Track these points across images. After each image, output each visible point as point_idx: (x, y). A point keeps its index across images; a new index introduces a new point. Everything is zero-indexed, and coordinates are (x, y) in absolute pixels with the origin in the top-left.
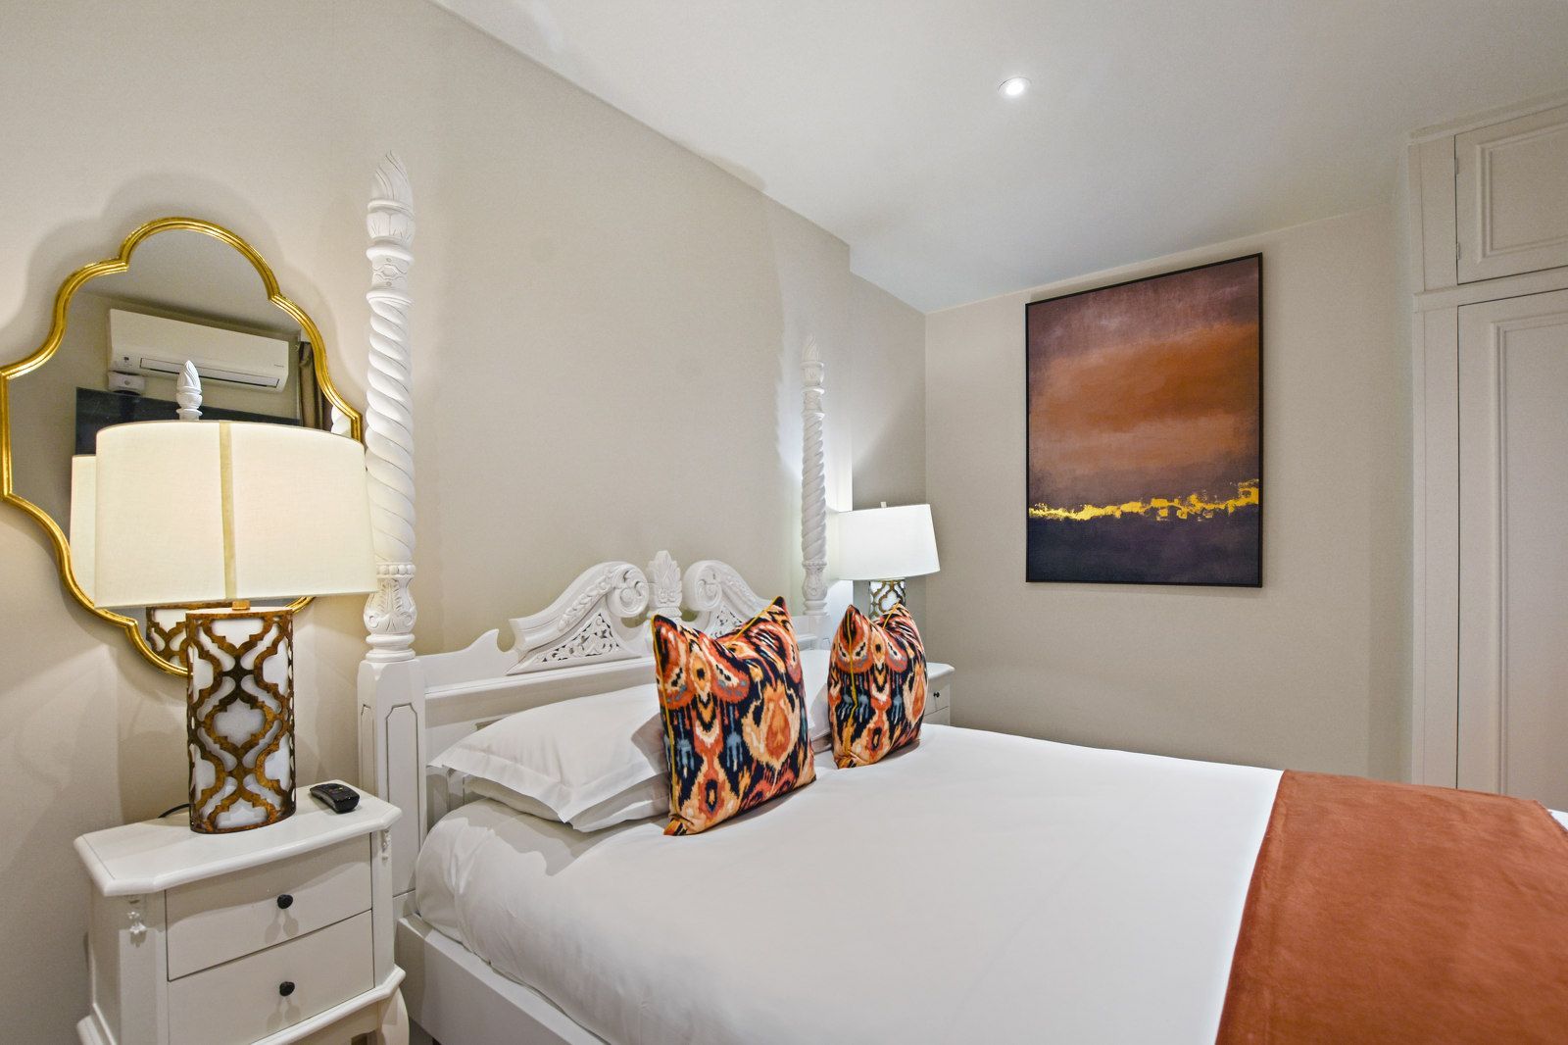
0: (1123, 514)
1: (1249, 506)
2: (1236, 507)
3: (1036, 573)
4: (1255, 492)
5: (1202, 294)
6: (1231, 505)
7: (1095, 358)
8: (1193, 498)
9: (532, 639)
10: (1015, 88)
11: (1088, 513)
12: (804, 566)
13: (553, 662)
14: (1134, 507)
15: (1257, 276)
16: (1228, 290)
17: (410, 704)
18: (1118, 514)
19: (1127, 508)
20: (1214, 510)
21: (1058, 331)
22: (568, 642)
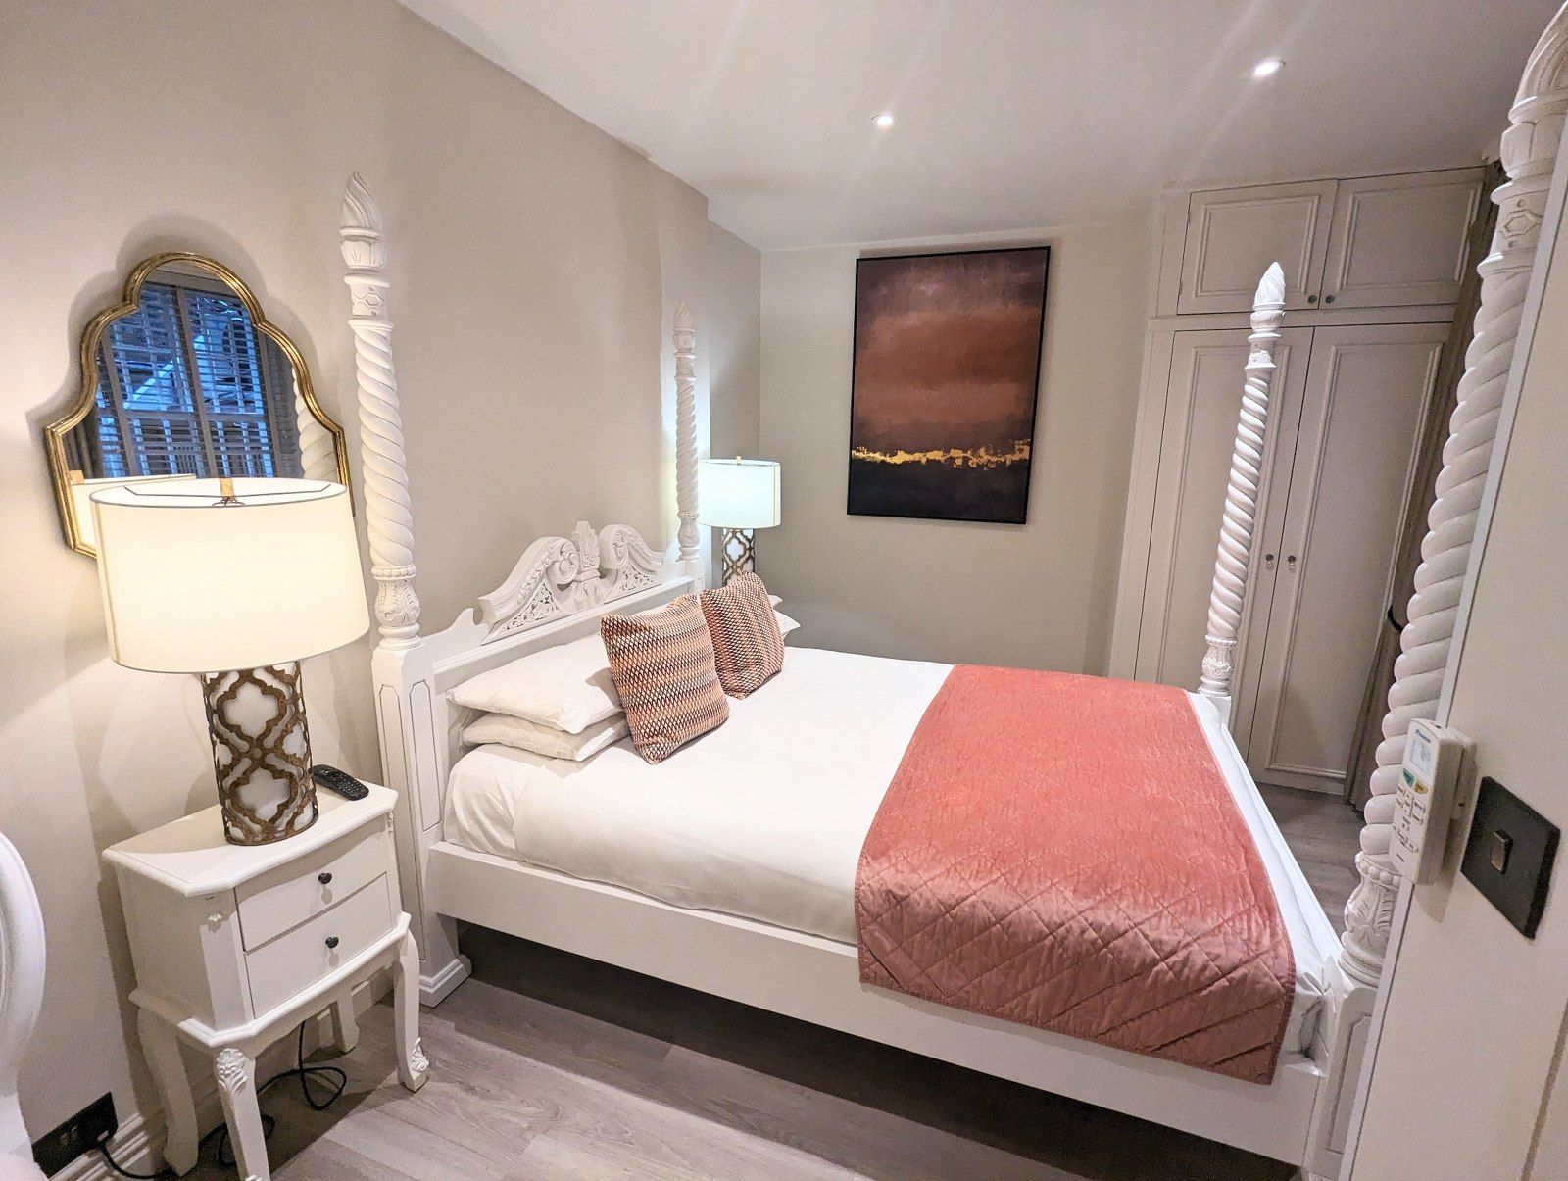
0: (928, 460)
1: (1022, 460)
2: (1013, 461)
3: (857, 506)
4: (1027, 448)
5: (1003, 274)
6: (1009, 458)
7: (913, 319)
8: (982, 451)
9: (499, 614)
10: (885, 121)
11: (900, 457)
12: (680, 517)
13: (514, 629)
14: (937, 455)
15: (1044, 267)
16: (1022, 275)
17: (424, 681)
18: (924, 460)
19: (932, 455)
20: (996, 462)
21: (884, 290)
22: (523, 612)
